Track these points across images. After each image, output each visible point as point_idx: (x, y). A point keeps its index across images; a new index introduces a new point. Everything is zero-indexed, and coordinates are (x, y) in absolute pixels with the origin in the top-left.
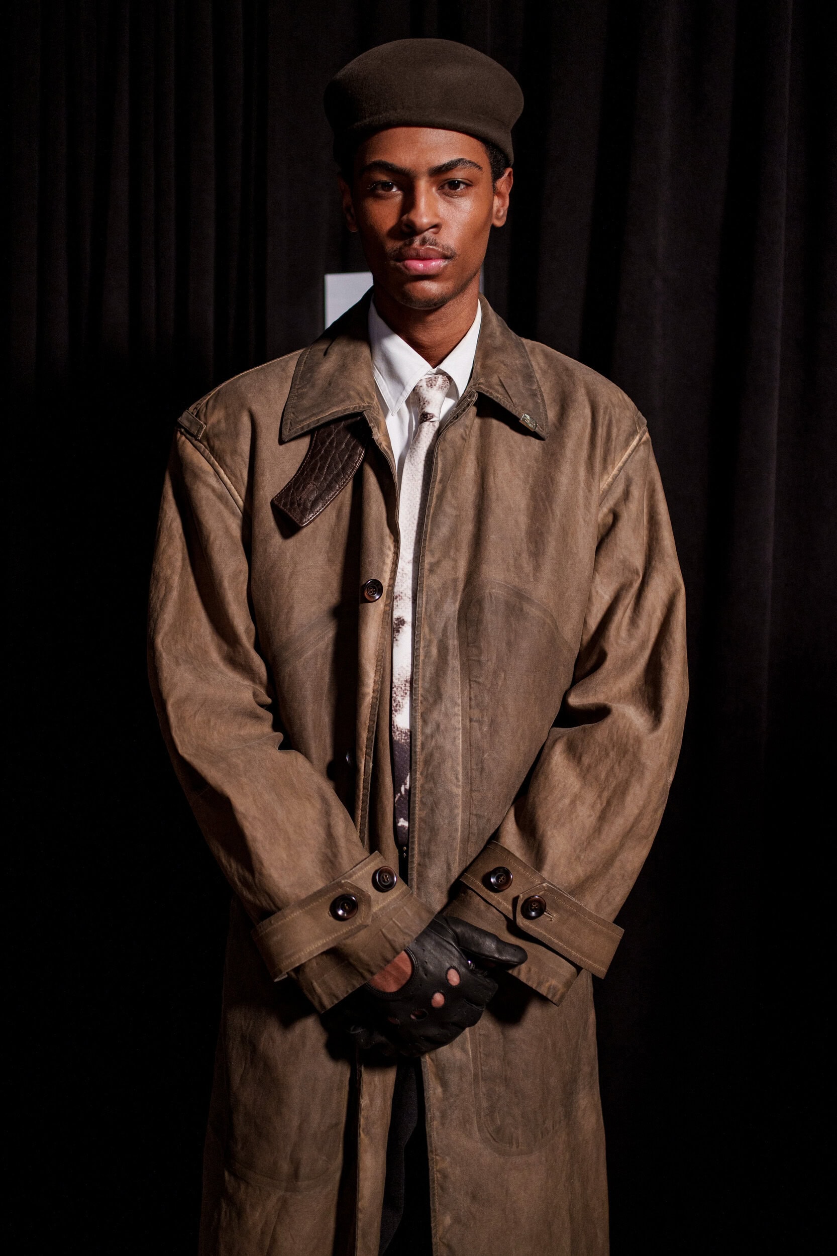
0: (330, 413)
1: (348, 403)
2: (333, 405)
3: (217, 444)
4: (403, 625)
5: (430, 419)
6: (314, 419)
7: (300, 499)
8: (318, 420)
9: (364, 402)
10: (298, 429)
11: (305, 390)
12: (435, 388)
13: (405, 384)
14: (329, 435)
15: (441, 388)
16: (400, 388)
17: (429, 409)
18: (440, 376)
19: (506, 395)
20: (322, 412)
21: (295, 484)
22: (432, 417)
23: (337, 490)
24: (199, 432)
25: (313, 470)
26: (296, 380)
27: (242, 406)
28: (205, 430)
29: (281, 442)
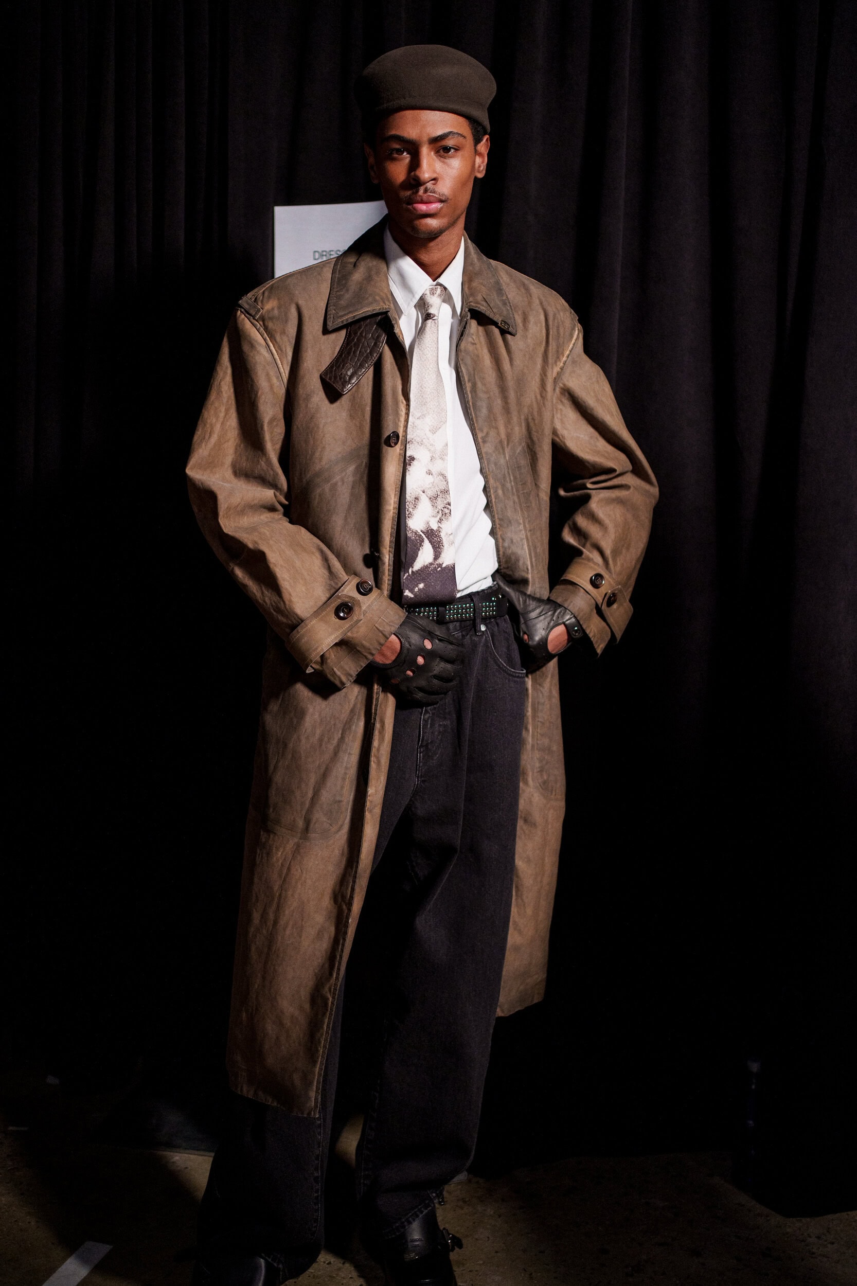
0: (362, 312)
1: (375, 305)
2: (365, 306)
3: (270, 325)
4: (413, 461)
5: (432, 318)
6: (351, 315)
7: (341, 374)
8: (354, 317)
9: (385, 305)
10: (339, 322)
11: (342, 293)
12: (436, 295)
13: (414, 293)
14: (360, 328)
15: (440, 295)
16: (411, 296)
17: (431, 311)
18: (439, 287)
19: (489, 308)
20: (356, 310)
21: (336, 364)
22: (434, 317)
23: (367, 368)
24: (256, 313)
25: (349, 353)
26: (334, 285)
27: (292, 300)
28: (262, 313)
29: (326, 331)
